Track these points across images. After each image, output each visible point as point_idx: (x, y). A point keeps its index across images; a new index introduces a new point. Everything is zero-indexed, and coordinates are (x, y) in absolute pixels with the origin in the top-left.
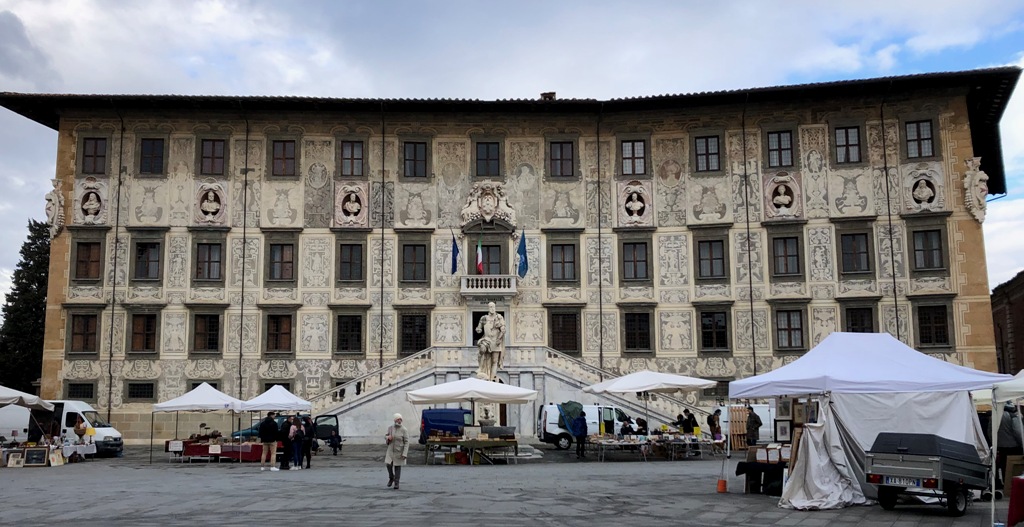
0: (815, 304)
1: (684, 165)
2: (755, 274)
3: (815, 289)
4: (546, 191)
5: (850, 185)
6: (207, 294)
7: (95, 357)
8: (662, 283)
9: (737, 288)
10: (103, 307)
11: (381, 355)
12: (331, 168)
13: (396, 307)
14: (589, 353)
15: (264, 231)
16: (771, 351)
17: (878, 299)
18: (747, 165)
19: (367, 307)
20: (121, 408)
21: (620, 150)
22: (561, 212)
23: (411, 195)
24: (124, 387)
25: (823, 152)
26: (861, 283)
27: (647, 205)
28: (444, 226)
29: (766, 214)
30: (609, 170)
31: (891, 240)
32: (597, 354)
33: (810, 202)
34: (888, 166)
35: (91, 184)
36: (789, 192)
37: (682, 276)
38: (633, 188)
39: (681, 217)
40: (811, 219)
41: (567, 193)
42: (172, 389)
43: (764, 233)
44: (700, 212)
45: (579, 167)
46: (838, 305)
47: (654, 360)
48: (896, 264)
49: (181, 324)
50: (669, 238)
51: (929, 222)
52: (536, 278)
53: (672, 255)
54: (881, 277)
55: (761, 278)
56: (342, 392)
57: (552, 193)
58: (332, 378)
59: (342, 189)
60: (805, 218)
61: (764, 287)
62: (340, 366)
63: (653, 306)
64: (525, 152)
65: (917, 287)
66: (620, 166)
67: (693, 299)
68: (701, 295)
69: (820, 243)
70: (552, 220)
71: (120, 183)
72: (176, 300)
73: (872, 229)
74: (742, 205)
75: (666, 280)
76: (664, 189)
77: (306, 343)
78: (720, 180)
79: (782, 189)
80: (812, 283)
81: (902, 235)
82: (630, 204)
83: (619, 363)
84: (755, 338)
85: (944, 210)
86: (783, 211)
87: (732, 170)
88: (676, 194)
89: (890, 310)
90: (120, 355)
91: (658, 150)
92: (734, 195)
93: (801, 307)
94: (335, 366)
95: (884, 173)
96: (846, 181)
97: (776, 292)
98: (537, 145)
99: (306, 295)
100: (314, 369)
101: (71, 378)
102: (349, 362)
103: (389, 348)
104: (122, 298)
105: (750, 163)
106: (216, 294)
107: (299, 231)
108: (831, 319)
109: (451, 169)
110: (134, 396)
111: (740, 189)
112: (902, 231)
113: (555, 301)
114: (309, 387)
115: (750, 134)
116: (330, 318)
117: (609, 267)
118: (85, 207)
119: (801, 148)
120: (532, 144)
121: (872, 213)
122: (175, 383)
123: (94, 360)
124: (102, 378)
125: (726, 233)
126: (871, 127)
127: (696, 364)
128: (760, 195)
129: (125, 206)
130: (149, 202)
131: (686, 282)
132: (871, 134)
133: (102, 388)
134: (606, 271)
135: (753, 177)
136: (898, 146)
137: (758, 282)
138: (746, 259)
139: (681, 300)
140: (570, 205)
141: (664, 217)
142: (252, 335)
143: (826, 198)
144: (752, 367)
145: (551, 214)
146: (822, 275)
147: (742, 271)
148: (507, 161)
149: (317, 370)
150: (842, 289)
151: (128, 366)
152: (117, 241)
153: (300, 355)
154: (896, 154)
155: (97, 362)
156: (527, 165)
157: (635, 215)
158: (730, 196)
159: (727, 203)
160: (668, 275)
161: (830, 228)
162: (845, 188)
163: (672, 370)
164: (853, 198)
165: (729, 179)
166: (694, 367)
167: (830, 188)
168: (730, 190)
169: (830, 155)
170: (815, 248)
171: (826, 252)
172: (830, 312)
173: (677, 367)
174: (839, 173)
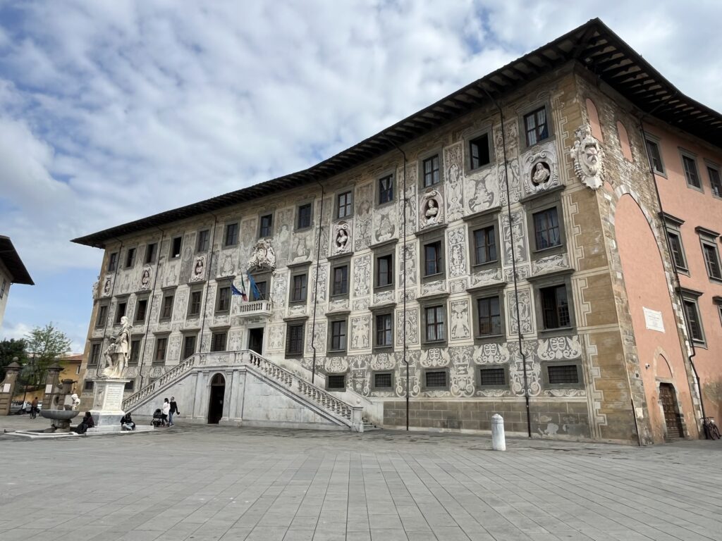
0: (453, 298)
1: (372, 202)
2: (411, 278)
3: (452, 284)
4: (294, 240)
5: (481, 185)
6: (138, 329)
8: (355, 295)
9: (399, 292)
10: (102, 339)
12: (193, 248)
13: (211, 329)
14: (308, 355)
15: (163, 290)
16: (420, 345)
17: (503, 285)
18: (409, 190)
19: (199, 330)
21: (338, 202)
22: (300, 253)
23: (227, 257)
25: (460, 164)
26: (489, 273)
28: (241, 273)
29: (419, 227)
30: (330, 217)
31: (514, 227)
32: (312, 355)
33: (449, 209)
34: (510, 160)
36: (436, 205)
37: (366, 288)
39: (368, 242)
40: (450, 222)
41: (305, 239)
43: (418, 242)
45: (313, 219)
46: (470, 297)
47: (346, 358)
48: (519, 249)
50: (360, 259)
51: (546, 201)
52: (283, 301)
53: (362, 271)
54: (506, 264)
55: (415, 281)
57: (297, 240)
60: (446, 222)
61: (416, 289)
63: (347, 313)
64: (285, 217)
65: (538, 269)
66: (337, 213)
67: (371, 305)
68: (377, 301)
69: (457, 242)
70: (295, 259)
73: (497, 220)
74: (405, 223)
75: (357, 292)
76: (359, 223)
77: (170, 355)
78: (392, 207)
80: (451, 279)
81: (523, 220)
82: (339, 239)
83: (325, 362)
84: (409, 334)
85: (558, 185)
87: (400, 197)
88: (366, 225)
89: (514, 296)
91: (358, 195)
92: (400, 216)
93: (441, 302)
95: (506, 167)
96: (477, 183)
97: (424, 291)
98: (292, 210)
99: (174, 326)
104: (109, 334)
105: (411, 188)
106: (141, 328)
107: (176, 287)
108: (465, 310)
109: (247, 236)
111: (404, 211)
112: (523, 217)
113: (292, 316)
115: (412, 166)
116: (182, 338)
117: (324, 288)
118: (106, 288)
119: (444, 166)
120: (289, 210)
121: (498, 204)
123: (95, 369)
125: (394, 247)
126: (497, 130)
127: (371, 359)
128: (416, 212)
130: (126, 282)
131: (368, 292)
132: (497, 136)
134: (320, 291)
135: (413, 199)
136: (518, 139)
137: (413, 285)
138: (406, 267)
139: (365, 307)
140: (305, 247)
141: (358, 244)
143: (462, 202)
144: (406, 360)
145: (295, 255)
146: (458, 271)
147: (403, 277)
148: (275, 225)
150: (474, 281)
152: (113, 304)
153: (167, 362)
154: (516, 147)
156: (285, 225)
157: (342, 246)
158: (398, 218)
159: (395, 224)
160: (359, 288)
161: (464, 227)
162: (476, 189)
163: (356, 365)
164: (483, 196)
165: (397, 205)
166: (370, 362)
167: (465, 192)
168: (398, 213)
169: (466, 164)
170: (453, 247)
171: (461, 249)
172: (464, 304)
173: (359, 363)
174: (471, 177)
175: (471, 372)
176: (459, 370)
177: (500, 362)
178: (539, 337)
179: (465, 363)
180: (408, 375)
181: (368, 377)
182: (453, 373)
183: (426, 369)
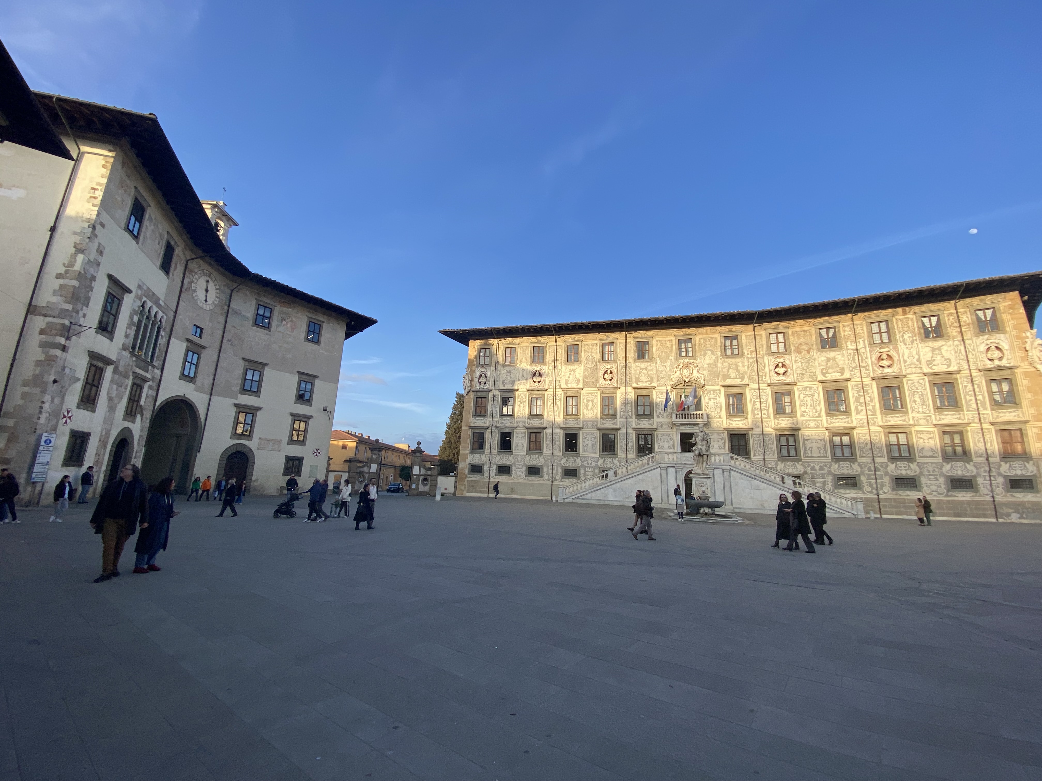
0: (918, 428)
1: (812, 345)
2: (869, 410)
3: (916, 419)
4: (722, 364)
5: (937, 352)
6: (535, 422)
7: (483, 452)
8: (803, 415)
9: (856, 419)
10: (488, 428)
11: (627, 456)
12: (597, 357)
13: (634, 429)
14: (756, 457)
15: (563, 390)
16: (886, 458)
17: (967, 425)
18: (858, 344)
19: (619, 429)
20: (495, 478)
21: (768, 339)
22: (733, 375)
23: (642, 369)
24: (496, 467)
25: (914, 332)
26: (952, 415)
27: (789, 370)
28: (660, 385)
29: (874, 373)
30: (762, 350)
31: (973, 385)
32: (762, 458)
33: (906, 364)
34: (965, 338)
35: (483, 370)
36: (890, 357)
37: (816, 412)
38: (778, 360)
39: (813, 376)
40: (909, 374)
41: (736, 365)
42: (519, 470)
43: (874, 384)
44: (827, 372)
45: (742, 349)
46: (936, 429)
47: (801, 463)
48: (979, 402)
49: (523, 437)
50: (805, 389)
51: (1001, 373)
52: (718, 413)
53: (809, 399)
54: (968, 410)
55: (874, 412)
56: (607, 475)
57: (726, 364)
58: (600, 467)
59: (604, 367)
60: (904, 373)
61: (877, 418)
62: (604, 461)
63: (798, 429)
64: (708, 343)
65: (997, 416)
66: (768, 347)
67: (825, 425)
68: (831, 423)
69: (917, 389)
70: (728, 380)
71: (496, 369)
72: (521, 425)
73: (956, 379)
74: (856, 367)
75: (805, 414)
76: (799, 360)
77: (585, 448)
78: (838, 353)
79: (884, 356)
80: (914, 415)
81: (981, 382)
82: (777, 370)
83: (777, 464)
84: (874, 450)
85: (1012, 364)
86: (887, 370)
87: (847, 347)
88: (808, 362)
89: (977, 432)
90: (495, 452)
91: (794, 337)
92: (850, 362)
93: (907, 430)
94: (601, 462)
95: (962, 343)
96: (933, 350)
97: (886, 420)
98: (716, 338)
99: (585, 423)
100: (590, 462)
101: (472, 463)
102: (608, 459)
103: (631, 452)
104: (496, 424)
105: (859, 342)
106: (540, 422)
107: (581, 389)
108: (931, 438)
109: (664, 354)
110: (500, 473)
111: (853, 358)
112: (981, 380)
113: (732, 426)
114: (587, 471)
115: (858, 324)
116: (598, 434)
117: (766, 407)
118: (480, 381)
119: (896, 331)
121: (955, 369)
122: (520, 467)
123: (483, 454)
124: (486, 463)
125: (846, 385)
126: (949, 315)
127: (831, 466)
128: (869, 360)
129: (498, 380)
130: (509, 377)
132: (949, 319)
133: (486, 468)
134: (764, 409)
135: (862, 350)
136: (971, 326)
137: (872, 415)
138: (862, 400)
139: (817, 426)
140: (738, 371)
141: (800, 376)
142: (557, 443)
143: (919, 360)
144: (873, 468)
145: (726, 377)
146: (921, 410)
147: (860, 408)
148: (698, 349)
149: (592, 463)
150: (938, 419)
151: (498, 458)
152: (494, 396)
153: (582, 454)
154: (970, 330)
155: (484, 455)
156: (709, 350)
157: (781, 375)
158: (847, 362)
159: (845, 367)
160: (807, 411)
161: (924, 379)
162: (933, 354)
163: (813, 468)
164: (940, 360)
165: (844, 352)
166: (830, 468)
167: (921, 354)
168: (846, 359)
169: (920, 333)
170: (914, 392)
171: (922, 395)
172: (930, 434)
173: (817, 468)
174: (927, 344)
175: (942, 480)
176: (930, 478)
177: (968, 475)
178: (1001, 460)
179: (935, 473)
180: (876, 479)
181: (830, 479)
182: (923, 480)
183: (895, 476)
